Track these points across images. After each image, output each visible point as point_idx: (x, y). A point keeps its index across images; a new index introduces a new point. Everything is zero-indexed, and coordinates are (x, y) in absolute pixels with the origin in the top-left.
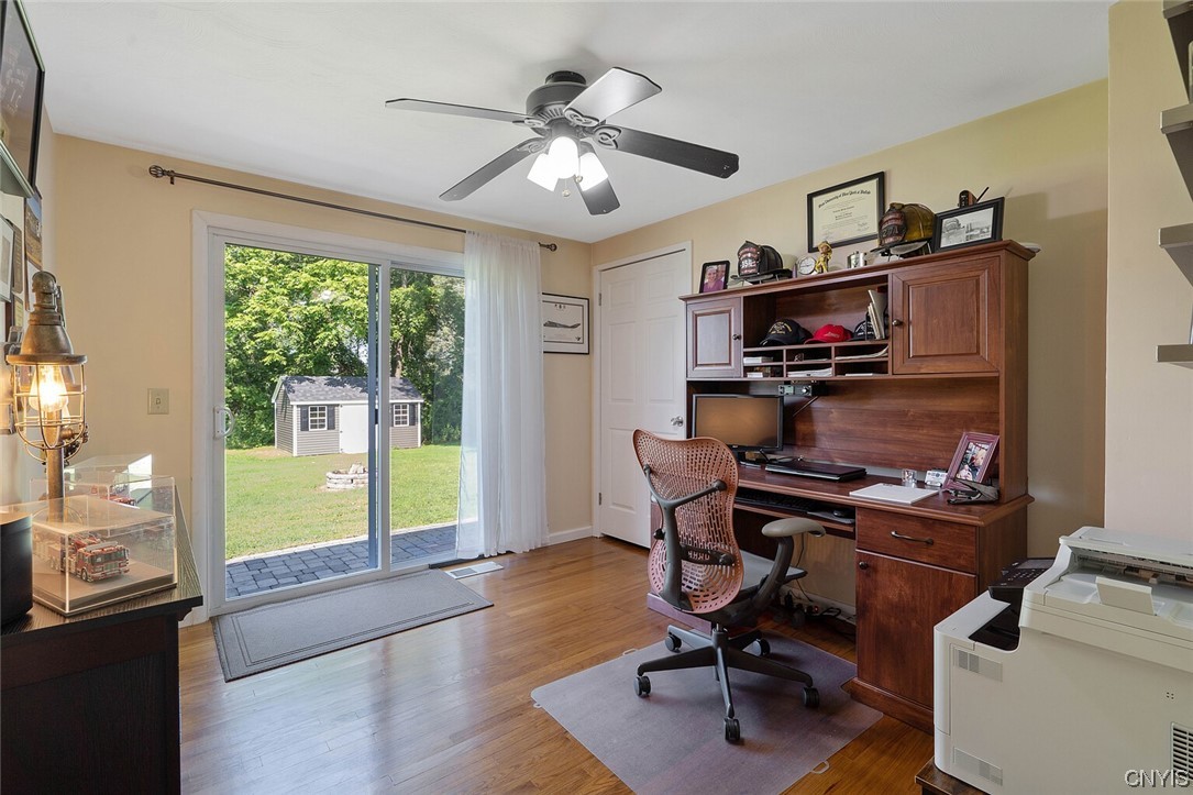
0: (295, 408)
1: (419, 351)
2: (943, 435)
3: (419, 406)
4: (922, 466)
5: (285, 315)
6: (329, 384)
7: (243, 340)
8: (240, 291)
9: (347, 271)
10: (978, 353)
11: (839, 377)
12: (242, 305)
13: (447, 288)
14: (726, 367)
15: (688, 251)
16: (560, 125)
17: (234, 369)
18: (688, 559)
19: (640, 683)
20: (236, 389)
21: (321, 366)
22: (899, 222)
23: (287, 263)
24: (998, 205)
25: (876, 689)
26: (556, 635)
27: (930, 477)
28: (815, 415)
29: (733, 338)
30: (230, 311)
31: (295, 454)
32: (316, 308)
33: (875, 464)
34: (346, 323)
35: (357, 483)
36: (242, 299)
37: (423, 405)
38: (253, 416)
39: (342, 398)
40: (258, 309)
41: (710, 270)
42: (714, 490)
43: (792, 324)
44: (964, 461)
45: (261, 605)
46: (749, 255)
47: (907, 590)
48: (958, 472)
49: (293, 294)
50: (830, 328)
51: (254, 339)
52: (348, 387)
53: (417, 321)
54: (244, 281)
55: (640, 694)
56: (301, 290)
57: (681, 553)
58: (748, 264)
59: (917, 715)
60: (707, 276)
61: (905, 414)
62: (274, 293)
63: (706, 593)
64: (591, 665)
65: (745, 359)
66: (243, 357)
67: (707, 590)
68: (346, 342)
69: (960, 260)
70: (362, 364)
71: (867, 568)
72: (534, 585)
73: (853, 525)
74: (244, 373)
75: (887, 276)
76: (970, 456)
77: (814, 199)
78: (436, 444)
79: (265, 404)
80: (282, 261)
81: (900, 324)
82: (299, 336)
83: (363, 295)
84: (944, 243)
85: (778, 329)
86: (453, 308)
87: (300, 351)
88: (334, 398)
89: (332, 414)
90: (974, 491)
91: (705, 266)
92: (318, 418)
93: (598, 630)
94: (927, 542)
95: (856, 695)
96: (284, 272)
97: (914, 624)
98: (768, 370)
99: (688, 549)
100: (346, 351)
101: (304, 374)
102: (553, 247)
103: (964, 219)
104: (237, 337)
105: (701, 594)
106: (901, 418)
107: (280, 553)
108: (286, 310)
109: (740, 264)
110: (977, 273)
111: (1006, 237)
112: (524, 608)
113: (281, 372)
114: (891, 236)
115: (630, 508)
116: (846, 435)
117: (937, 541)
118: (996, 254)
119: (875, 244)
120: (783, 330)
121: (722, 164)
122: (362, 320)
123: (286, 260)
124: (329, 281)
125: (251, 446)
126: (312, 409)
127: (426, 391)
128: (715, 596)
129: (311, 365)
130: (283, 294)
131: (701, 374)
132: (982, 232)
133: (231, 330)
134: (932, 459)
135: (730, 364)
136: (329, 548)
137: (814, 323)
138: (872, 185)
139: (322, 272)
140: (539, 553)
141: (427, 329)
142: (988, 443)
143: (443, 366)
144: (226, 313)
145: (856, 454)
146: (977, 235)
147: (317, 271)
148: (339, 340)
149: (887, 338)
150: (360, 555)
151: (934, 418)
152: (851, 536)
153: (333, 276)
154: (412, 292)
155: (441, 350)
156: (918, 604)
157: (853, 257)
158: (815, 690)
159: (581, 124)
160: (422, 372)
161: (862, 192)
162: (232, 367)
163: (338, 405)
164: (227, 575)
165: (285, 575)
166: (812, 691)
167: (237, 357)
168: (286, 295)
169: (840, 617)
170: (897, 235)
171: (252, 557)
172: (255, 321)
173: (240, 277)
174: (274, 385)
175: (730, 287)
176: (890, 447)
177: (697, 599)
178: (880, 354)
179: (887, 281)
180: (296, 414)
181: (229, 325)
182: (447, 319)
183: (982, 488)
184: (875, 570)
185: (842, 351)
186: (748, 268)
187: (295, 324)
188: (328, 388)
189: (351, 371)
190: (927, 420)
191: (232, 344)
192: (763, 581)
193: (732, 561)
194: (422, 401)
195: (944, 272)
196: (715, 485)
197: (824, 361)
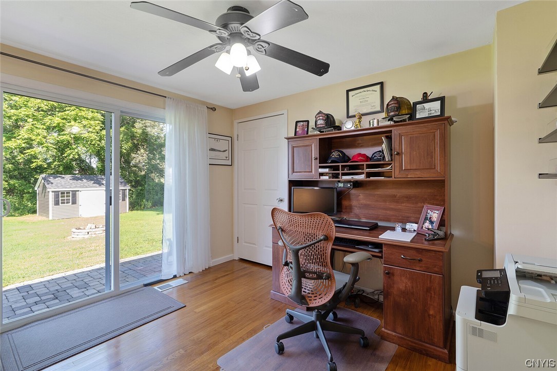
0: (51, 193)
1: (127, 162)
2: (413, 206)
3: (128, 191)
4: (404, 221)
5: (44, 140)
6: (73, 179)
7: (16, 154)
8: (14, 126)
9: (84, 118)
10: (435, 168)
11: (368, 179)
12: (15, 133)
13: (144, 129)
14: (310, 173)
15: (285, 115)
16: (237, 36)
17: (10, 170)
18: (305, 277)
19: (279, 347)
20: (12, 182)
21: (68, 169)
22: (396, 105)
23: (46, 111)
24: (442, 99)
25: (394, 334)
26: (225, 321)
27: (409, 226)
28: (352, 197)
29: (313, 159)
30: (6, 137)
31: (51, 218)
32: (64, 137)
33: (381, 220)
34: (84, 146)
35: (91, 234)
36: (16, 131)
37: (130, 190)
38: (22, 197)
39: (81, 187)
40: (26, 136)
41: (299, 124)
42: (321, 240)
43: (342, 152)
44: (426, 219)
45: (30, 323)
46: (321, 118)
47: (409, 284)
48: (423, 224)
49: (49, 129)
50: (360, 155)
51: (24, 154)
52: (85, 181)
53: (126, 146)
54: (17, 120)
55: (279, 352)
56: (55, 127)
57: (301, 274)
58: (321, 122)
59: (414, 345)
60: (298, 127)
61: (395, 196)
62: (37, 128)
63: (316, 295)
64: (248, 337)
65: (320, 169)
66: (16, 164)
67: (315, 293)
68: (83, 157)
69: (426, 124)
70: (93, 168)
71: (389, 274)
72: (206, 291)
73: (381, 252)
74: (16, 173)
75: (391, 130)
76: (429, 217)
77: (350, 93)
78: (137, 210)
79: (31, 190)
80: (42, 111)
81: (398, 154)
82: (54, 152)
83: (94, 131)
84: (418, 117)
85: (335, 155)
86: (146, 140)
87: (54, 161)
88: (76, 187)
89: (74, 196)
90: (436, 234)
91: (297, 122)
92: (65, 198)
93: (247, 315)
94: (419, 260)
95: (384, 337)
96: (44, 116)
97: (413, 301)
98: (331, 175)
99: (305, 272)
100: (83, 161)
101: (57, 174)
102: (214, 109)
103: (427, 105)
104: (12, 152)
105: (313, 296)
106: (394, 198)
107: (42, 280)
108: (45, 137)
109: (316, 122)
110: (434, 131)
111: (446, 115)
112: (203, 306)
113: (42, 172)
114: (393, 111)
115: (254, 244)
116: (366, 206)
117: (423, 259)
118: (443, 122)
119: (383, 115)
120: (338, 155)
121: (320, 68)
122: (94, 145)
123: (45, 109)
124: (73, 123)
125: (21, 215)
126: (62, 193)
127: (131, 183)
128: (320, 296)
129: (61, 169)
130: (43, 129)
131: (296, 177)
132: (436, 112)
133: (7, 148)
134: (408, 217)
135: (311, 172)
136: (75, 275)
137: (351, 152)
138: (378, 87)
139: (68, 117)
140: (207, 271)
141: (132, 150)
142: (438, 210)
143: (140, 170)
144: (4, 138)
145: (372, 215)
146: (433, 113)
147: (65, 117)
148: (79, 155)
149: (392, 160)
150: (96, 277)
151: (408, 198)
152: (381, 257)
153: (75, 120)
154: (123, 131)
155: (139, 161)
156: (415, 290)
157: (371, 121)
158: (366, 338)
159: (249, 37)
160: (129, 173)
161: (373, 91)
162: (8, 169)
163: (78, 191)
164: (4, 297)
165: (46, 294)
166: (365, 338)
167: (12, 164)
168: (45, 129)
169: (364, 294)
170: (396, 111)
171: (22, 284)
172: (24, 143)
173: (13, 118)
174: (36, 180)
175: (309, 133)
176: (388, 212)
177: (310, 298)
178: (388, 168)
179: (391, 133)
180: (51, 197)
181: (6, 145)
182: (143, 145)
183: (439, 232)
184: (393, 274)
185: (369, 166)
186: (320, 124)
187: (51, 145)
188: (71, 181)
189: (86, 171)
190: (405, 199)
191: (8, 156)
192: (344, 286)
193: (329, 277)
194: (129, 188)
195: (419, 130)
196: (322, 238)
197: (360, 171)
